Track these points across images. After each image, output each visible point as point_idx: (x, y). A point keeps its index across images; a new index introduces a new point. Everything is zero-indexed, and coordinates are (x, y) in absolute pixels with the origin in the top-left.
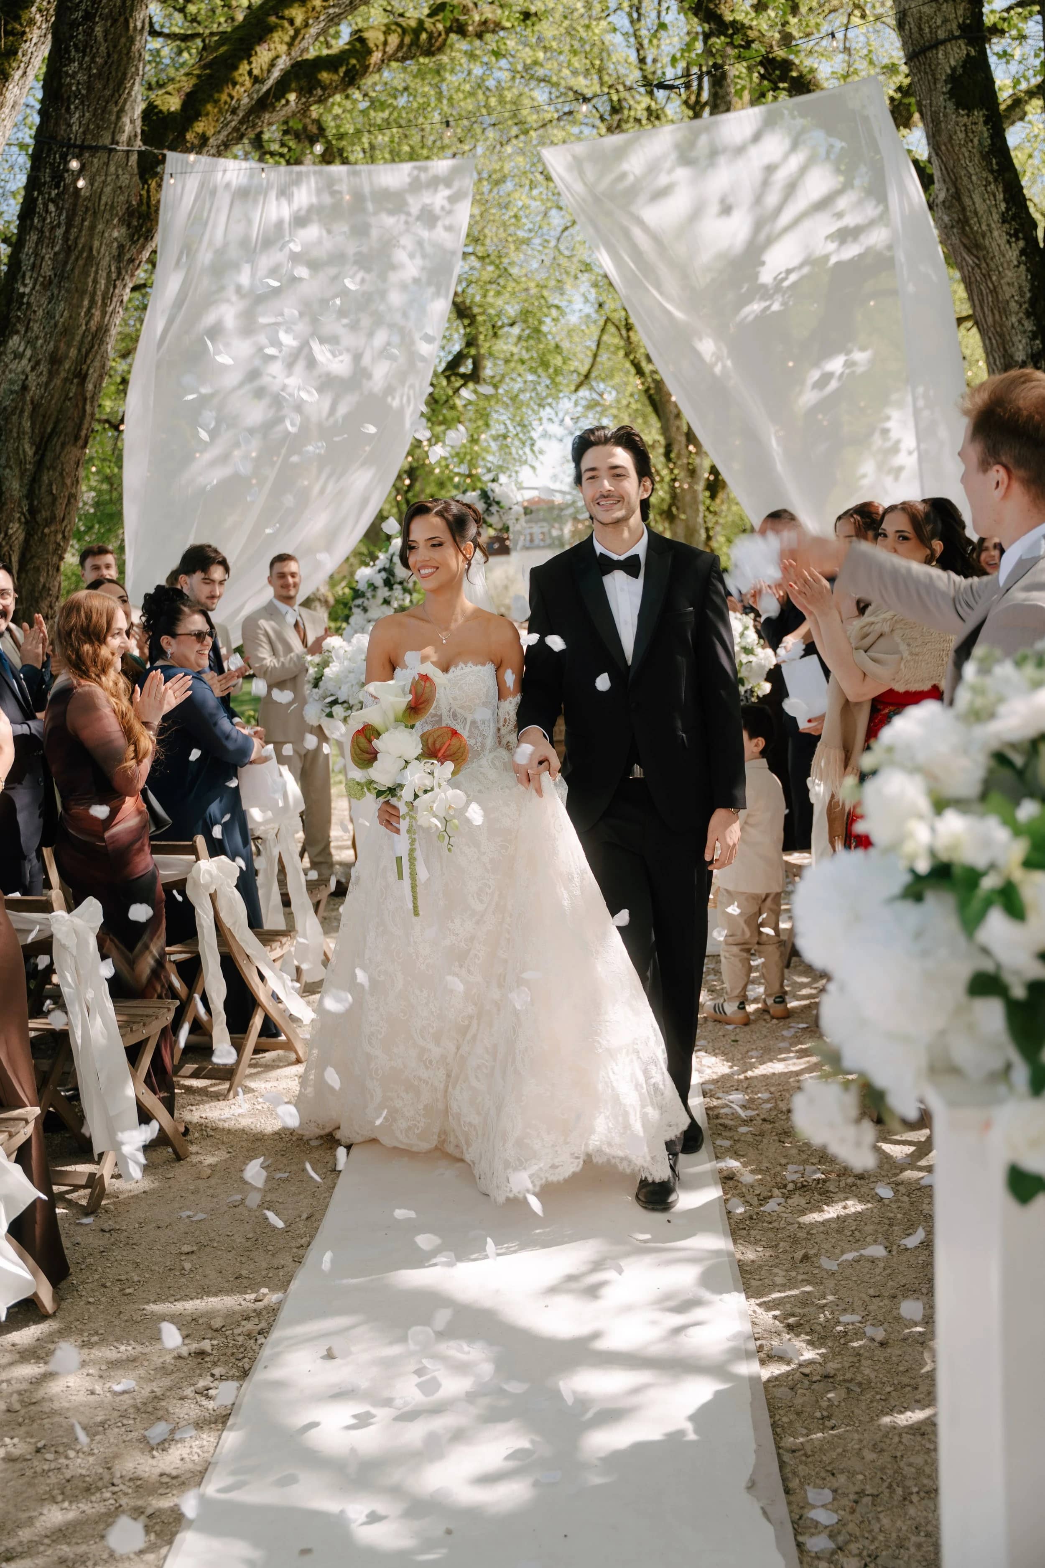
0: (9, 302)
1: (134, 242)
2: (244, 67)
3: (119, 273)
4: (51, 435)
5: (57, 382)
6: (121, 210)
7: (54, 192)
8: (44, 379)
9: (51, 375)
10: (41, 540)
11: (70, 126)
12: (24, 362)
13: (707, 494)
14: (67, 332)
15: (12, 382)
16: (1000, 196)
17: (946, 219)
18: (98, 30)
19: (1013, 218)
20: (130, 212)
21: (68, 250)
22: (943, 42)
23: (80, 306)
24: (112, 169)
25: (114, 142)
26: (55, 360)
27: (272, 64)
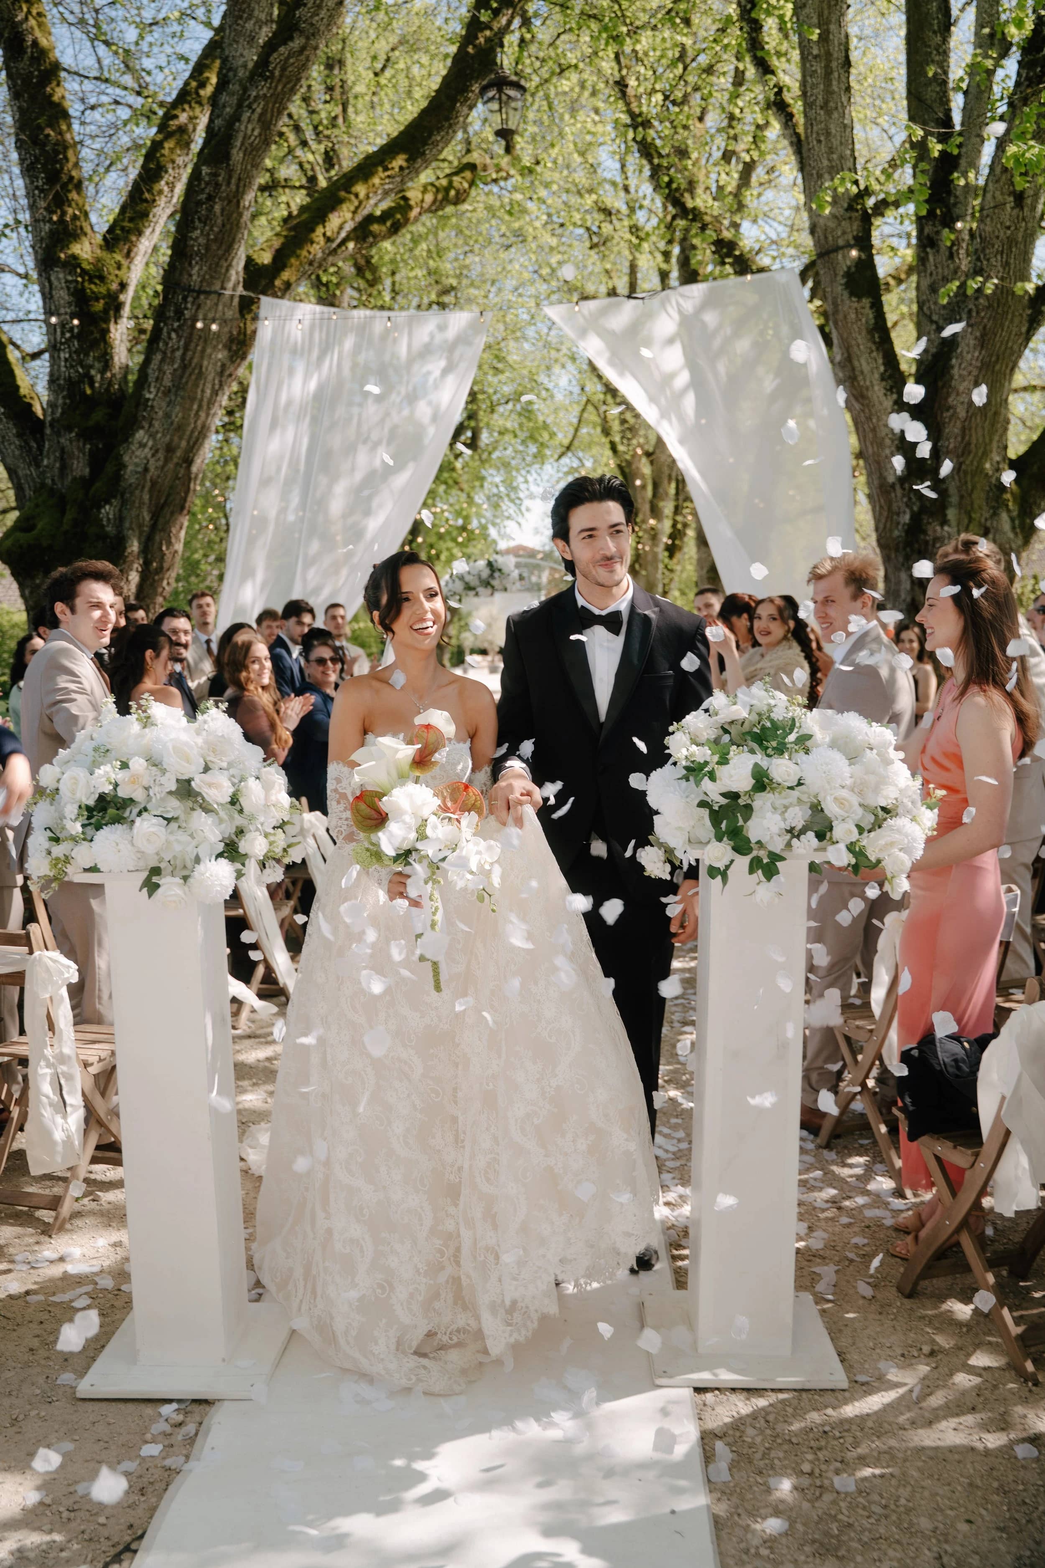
0: (137, 405)
1: (233, 362)
2: (320, 230)
3: (221, 385)
4: (163, 507)
5: (171, 466)
6: (225, 338)
7: (176, 324)
8: (161, 463)
9: (167, 460)
10: (152, 585)
11: (191, 275)
12: (147, 450)
13: (666, 554)
14: (180, 428)
15: (137, 465)
16: (880, 361)
17: (841, 375)
18: (217, 208)
19: (890, 377)
20: (232, 340)
21: (184, 367)
22: (842, 248)
23: (190, 409)
24: (220, 307)
25: (223, 288)
26: (170, 449)
27: (341, 228)
